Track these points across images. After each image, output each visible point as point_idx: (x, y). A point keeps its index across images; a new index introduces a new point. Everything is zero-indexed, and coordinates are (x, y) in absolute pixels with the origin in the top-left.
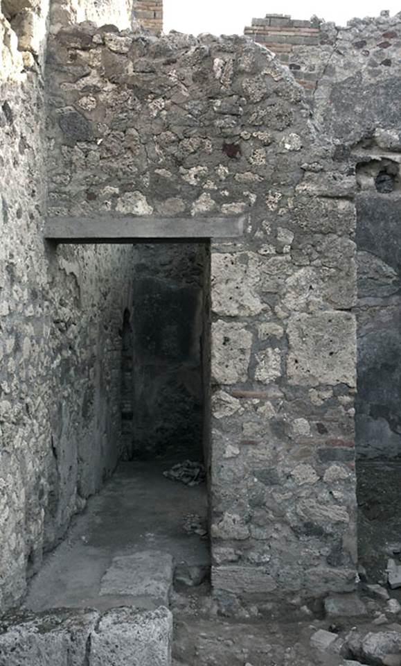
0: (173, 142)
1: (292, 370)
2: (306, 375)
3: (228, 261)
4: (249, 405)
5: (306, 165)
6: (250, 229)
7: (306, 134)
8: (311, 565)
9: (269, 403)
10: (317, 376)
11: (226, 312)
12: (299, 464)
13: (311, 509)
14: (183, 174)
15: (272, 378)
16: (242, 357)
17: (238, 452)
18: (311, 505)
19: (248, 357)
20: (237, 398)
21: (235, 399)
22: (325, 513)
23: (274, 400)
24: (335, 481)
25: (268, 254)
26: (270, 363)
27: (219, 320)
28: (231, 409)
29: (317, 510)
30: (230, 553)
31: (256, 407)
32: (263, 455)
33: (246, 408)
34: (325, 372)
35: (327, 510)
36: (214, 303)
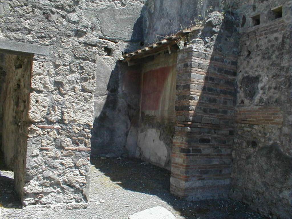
0: (19, 6)
1: (66, 117)
2: (72, 119)
3: (41, 66)
4: (46, 131)
5: (79, 28)
6: (52, 52)
7: (80, 16)
8: (70, 202)
9: (55, 131)
10: (77, 120)
11: (38, 88)
12: (66, 158)
13: (71, 178)
14: (22, 22)
15: (57, 120)
16: (44, 109)
17: (38, 153)
18: (71, 176)
19: (46, 109)
20: (39, 128)
21: (39, 129)
22: (77, 179)
23: (57, 130)
24: (81, 165)
25: (59, 64)
26: (56, 113)
27: (34, 92)
28: (37, 134)
29: (73, 178)
30: (32, 200)
31: (48, 133)
32: (51, 154)
33: (44, 133)
34: (80, 118)
35: (77, 178)
36: (33, 84)
